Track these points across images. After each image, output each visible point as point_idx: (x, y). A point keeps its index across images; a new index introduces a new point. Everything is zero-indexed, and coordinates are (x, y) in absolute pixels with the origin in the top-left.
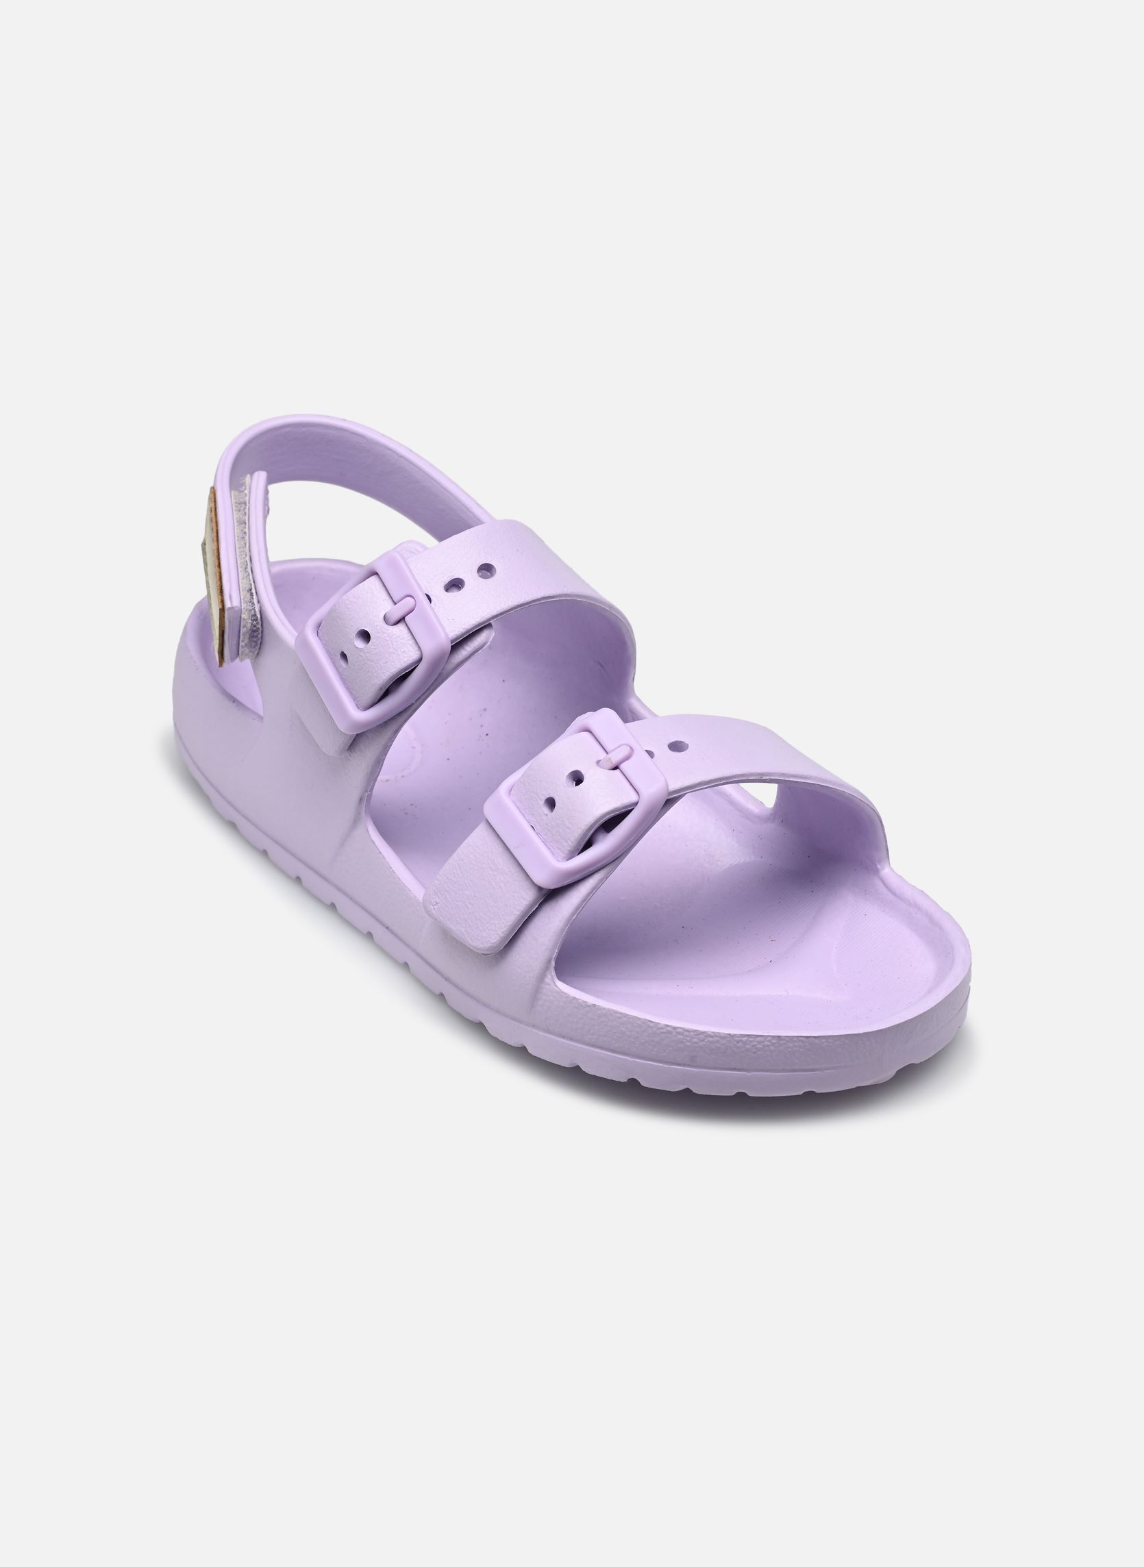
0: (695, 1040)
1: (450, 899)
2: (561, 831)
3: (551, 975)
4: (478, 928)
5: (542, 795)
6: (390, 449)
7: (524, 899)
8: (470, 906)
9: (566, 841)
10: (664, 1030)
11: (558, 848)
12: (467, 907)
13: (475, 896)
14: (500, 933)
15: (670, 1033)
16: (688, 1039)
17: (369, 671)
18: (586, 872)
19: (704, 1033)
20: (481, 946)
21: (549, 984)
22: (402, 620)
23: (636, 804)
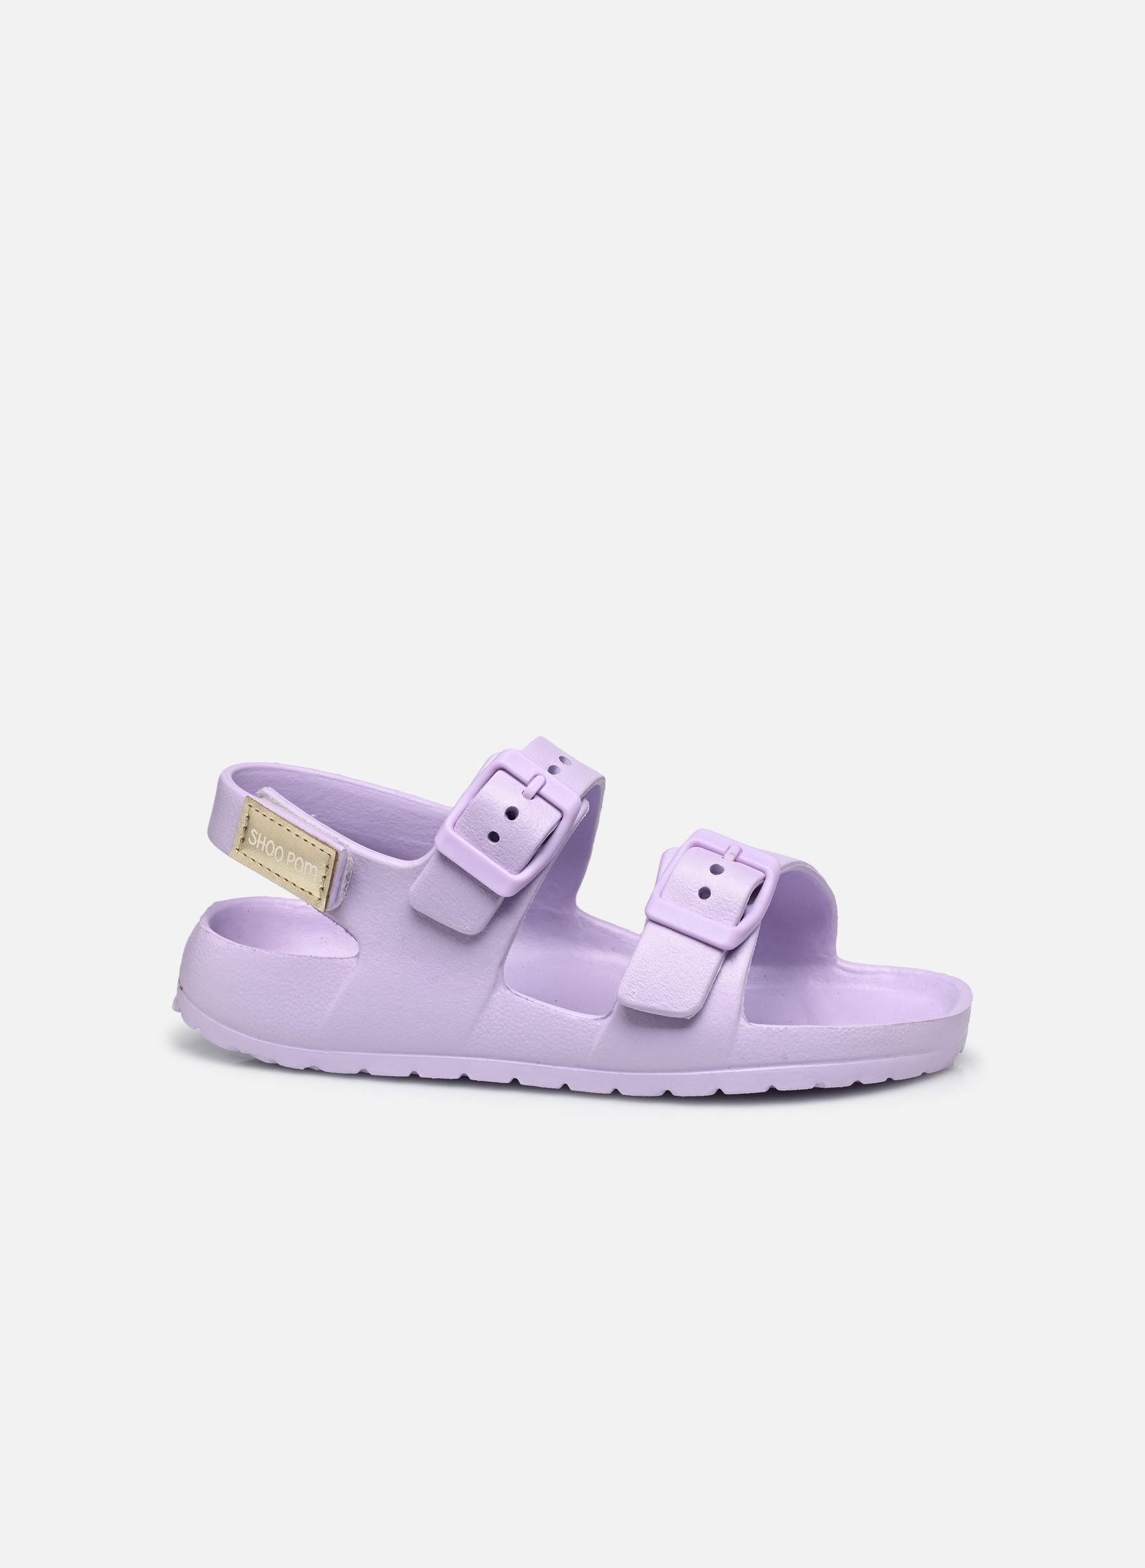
0: (864, 1036)
1: (645, 986)
2: (724, 906)
3: (743, 1021)
4: (679, 997)
5: (695, 888)
6: (322, 776)
7: (711, 963)
8: (666, 984)
9: (732, 911)
10: (842, 1033)
11: (725, 919)
12: (663, 986)
13: (668, 976)
14: (700, 994)
15: (846, 1033)
16: (859, 1035)
17: (524, 837)
18: (749, 933)
19: (869, 1028)
20: (686, 1009)
21: (744, 1026)
22: (538, 794)
23: (764, 879)
